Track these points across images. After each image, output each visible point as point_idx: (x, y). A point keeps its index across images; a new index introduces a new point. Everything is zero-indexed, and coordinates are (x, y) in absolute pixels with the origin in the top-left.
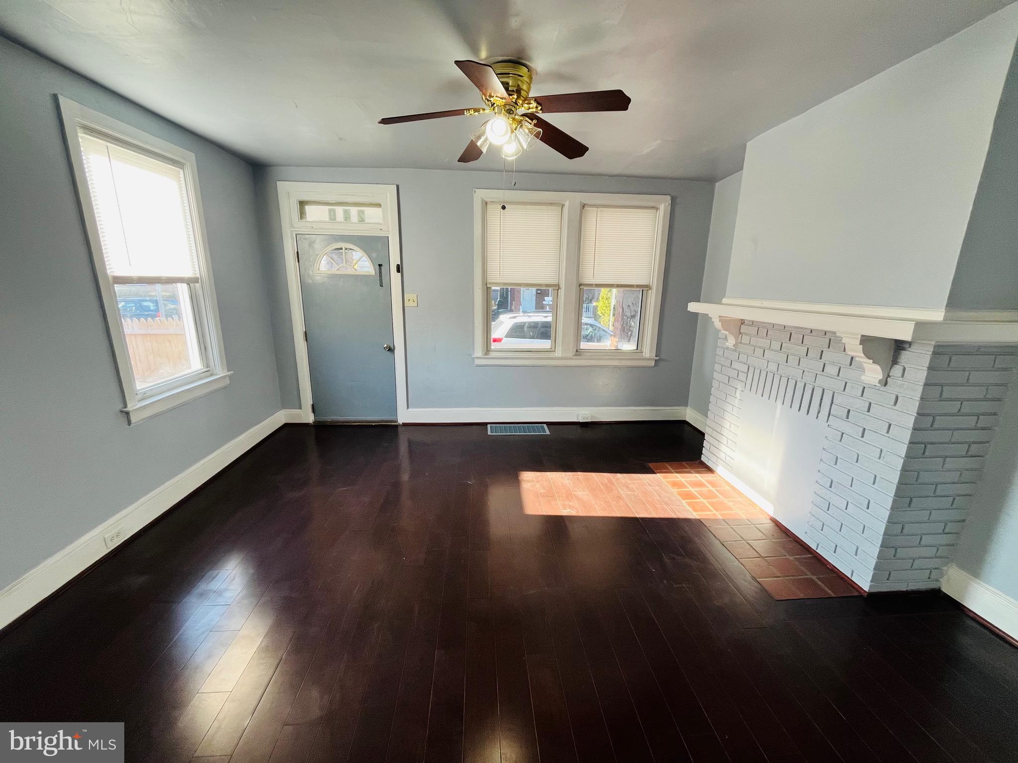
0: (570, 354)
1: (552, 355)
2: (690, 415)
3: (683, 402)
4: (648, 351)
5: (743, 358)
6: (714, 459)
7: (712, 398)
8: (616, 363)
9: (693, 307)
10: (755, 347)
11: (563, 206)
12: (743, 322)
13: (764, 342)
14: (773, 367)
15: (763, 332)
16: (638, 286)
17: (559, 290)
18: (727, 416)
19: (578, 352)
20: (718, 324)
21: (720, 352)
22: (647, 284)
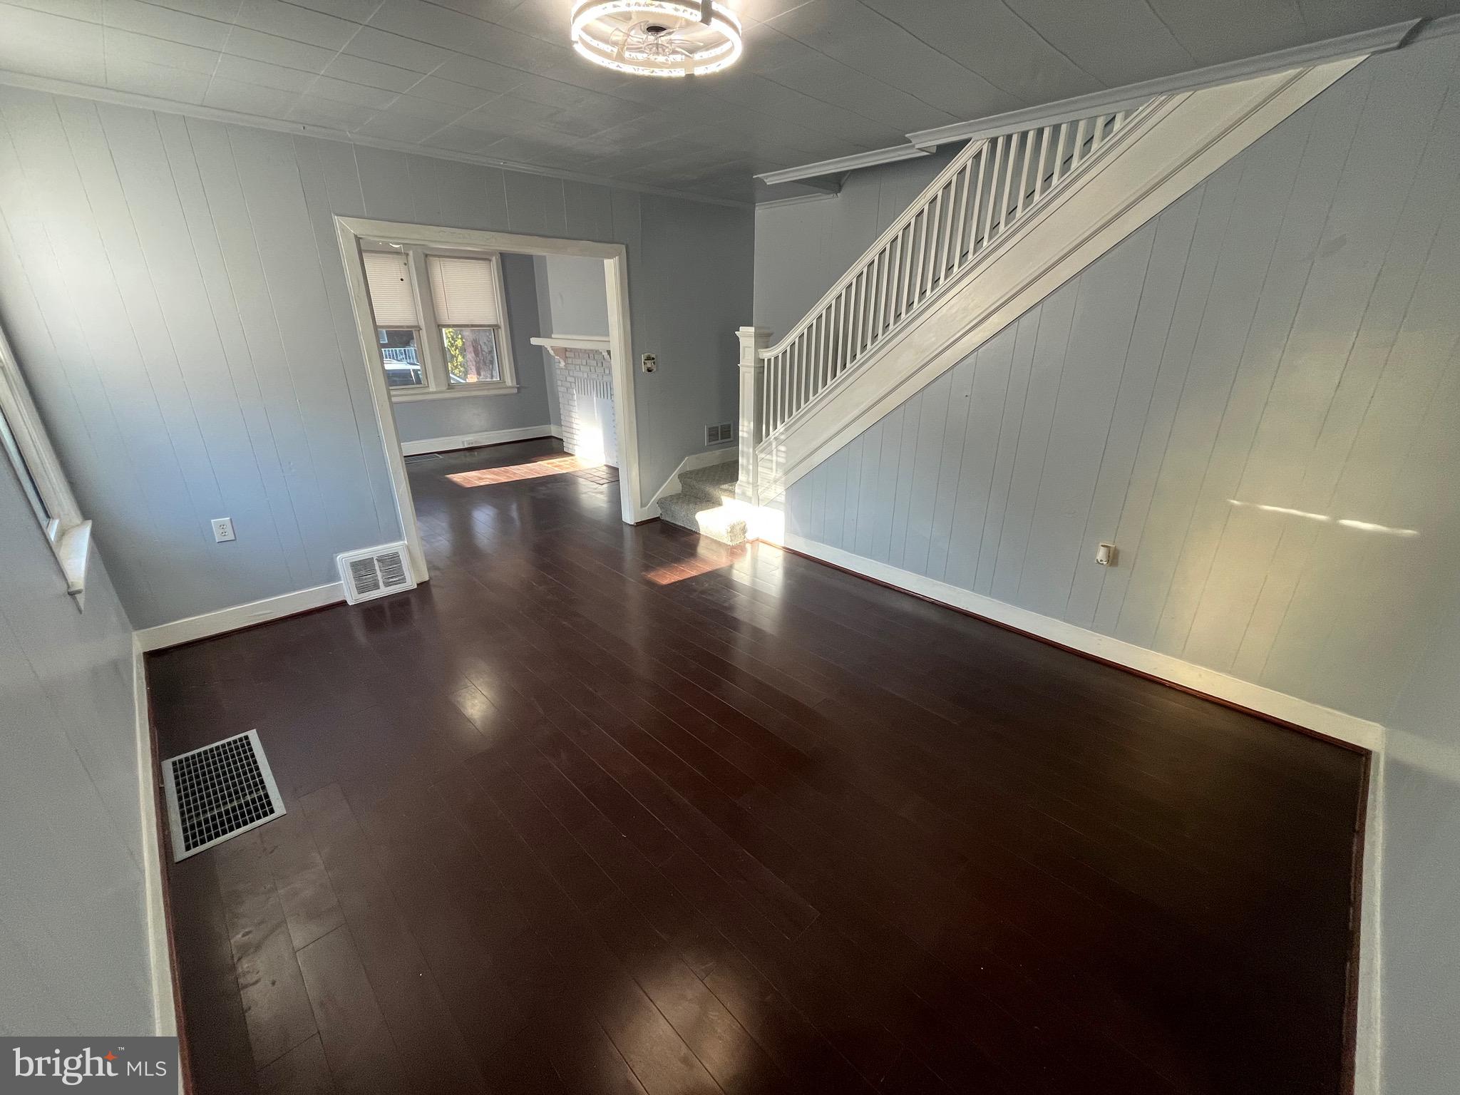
0: (444, 388)
1: (426, 391)
2: (553, 431)
3: (548, 422)
4: (509, 381)
5: (571, 373)
6: (571, 446)
7: (561, 406)
8: (485, 393)
9: (535, 341)
10: (575, 365)
11: (407, 255)
12: (566, 350)
13: (578, 361)
14: (585, 375)
15: (577, 354)
16: (489, 326)
17: (421, 331)
18: (573, 415)
19: (451, 387)
20: (552, 352)
21: (558, 372)
22: (496, 323)
